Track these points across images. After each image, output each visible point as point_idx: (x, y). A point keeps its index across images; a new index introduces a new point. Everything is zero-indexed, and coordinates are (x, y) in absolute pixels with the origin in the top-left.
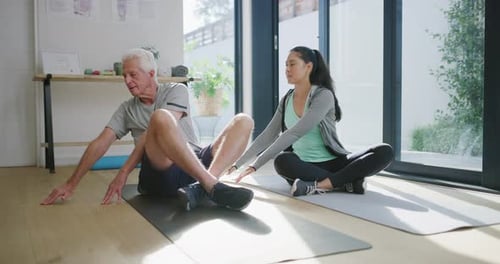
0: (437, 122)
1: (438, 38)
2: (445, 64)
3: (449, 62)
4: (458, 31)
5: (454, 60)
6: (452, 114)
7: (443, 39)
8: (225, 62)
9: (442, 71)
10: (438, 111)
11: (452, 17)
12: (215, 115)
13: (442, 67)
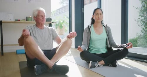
0: (137, 37)
1: (137, 9)
2: (140, 17)
3: (141, 17)
4: (144, 7)
5: (143, 16)
6: (142, 34)
7: (139, 9)
8: (66, 17)
9: (139, 20)
10: (138, 33)
11: (143, 2)
12: (63, 35)
13: (139, 18)
